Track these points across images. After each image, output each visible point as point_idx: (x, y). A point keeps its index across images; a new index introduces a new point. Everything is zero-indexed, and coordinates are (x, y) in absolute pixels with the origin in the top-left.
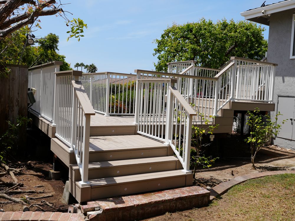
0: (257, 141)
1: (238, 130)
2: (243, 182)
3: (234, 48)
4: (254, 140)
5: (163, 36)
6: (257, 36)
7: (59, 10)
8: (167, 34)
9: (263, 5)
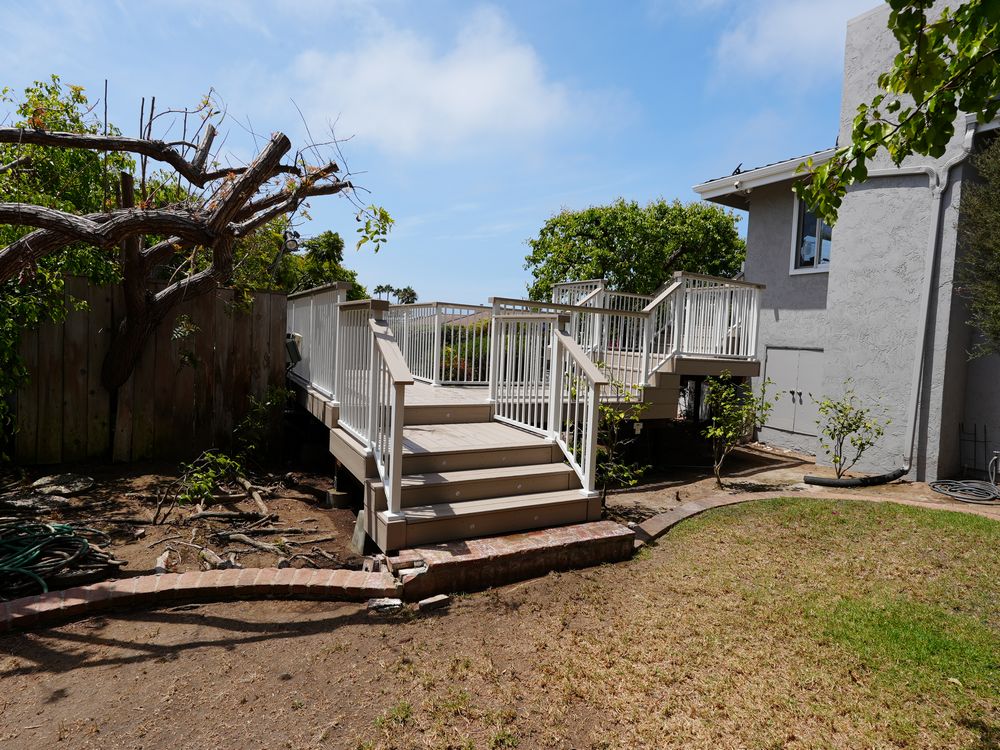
0: (725, 434)
1: (687, 413)
2: (699, 513)
3: (680, 254)
4: (719, 432)
5: (542, 233)
6: (726, 232)
7: (345, 185)
8: (551, 228)
9: (737, 172)
